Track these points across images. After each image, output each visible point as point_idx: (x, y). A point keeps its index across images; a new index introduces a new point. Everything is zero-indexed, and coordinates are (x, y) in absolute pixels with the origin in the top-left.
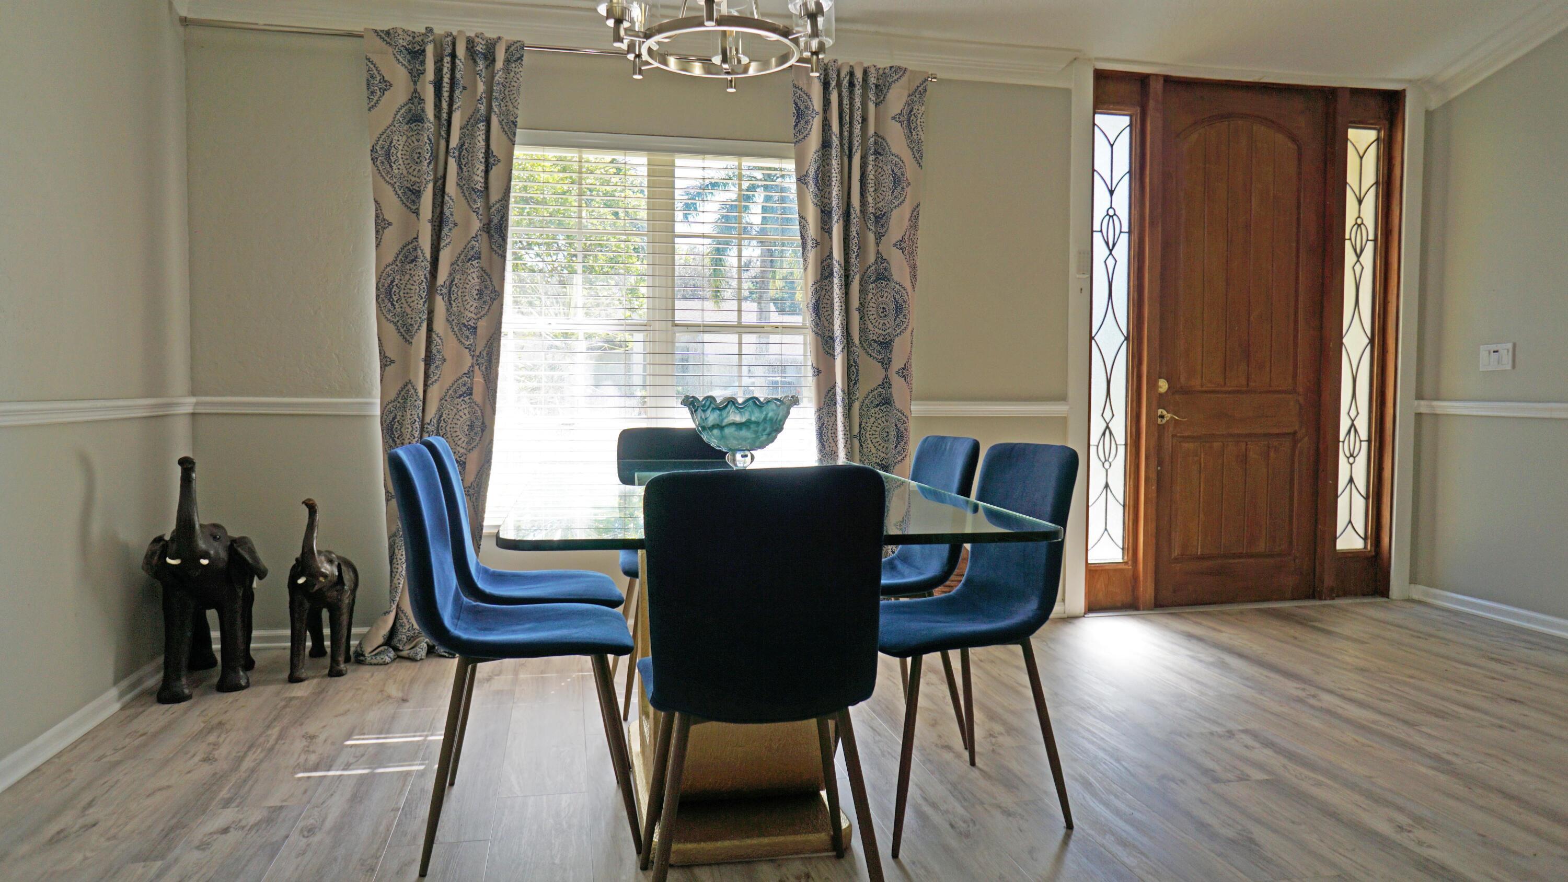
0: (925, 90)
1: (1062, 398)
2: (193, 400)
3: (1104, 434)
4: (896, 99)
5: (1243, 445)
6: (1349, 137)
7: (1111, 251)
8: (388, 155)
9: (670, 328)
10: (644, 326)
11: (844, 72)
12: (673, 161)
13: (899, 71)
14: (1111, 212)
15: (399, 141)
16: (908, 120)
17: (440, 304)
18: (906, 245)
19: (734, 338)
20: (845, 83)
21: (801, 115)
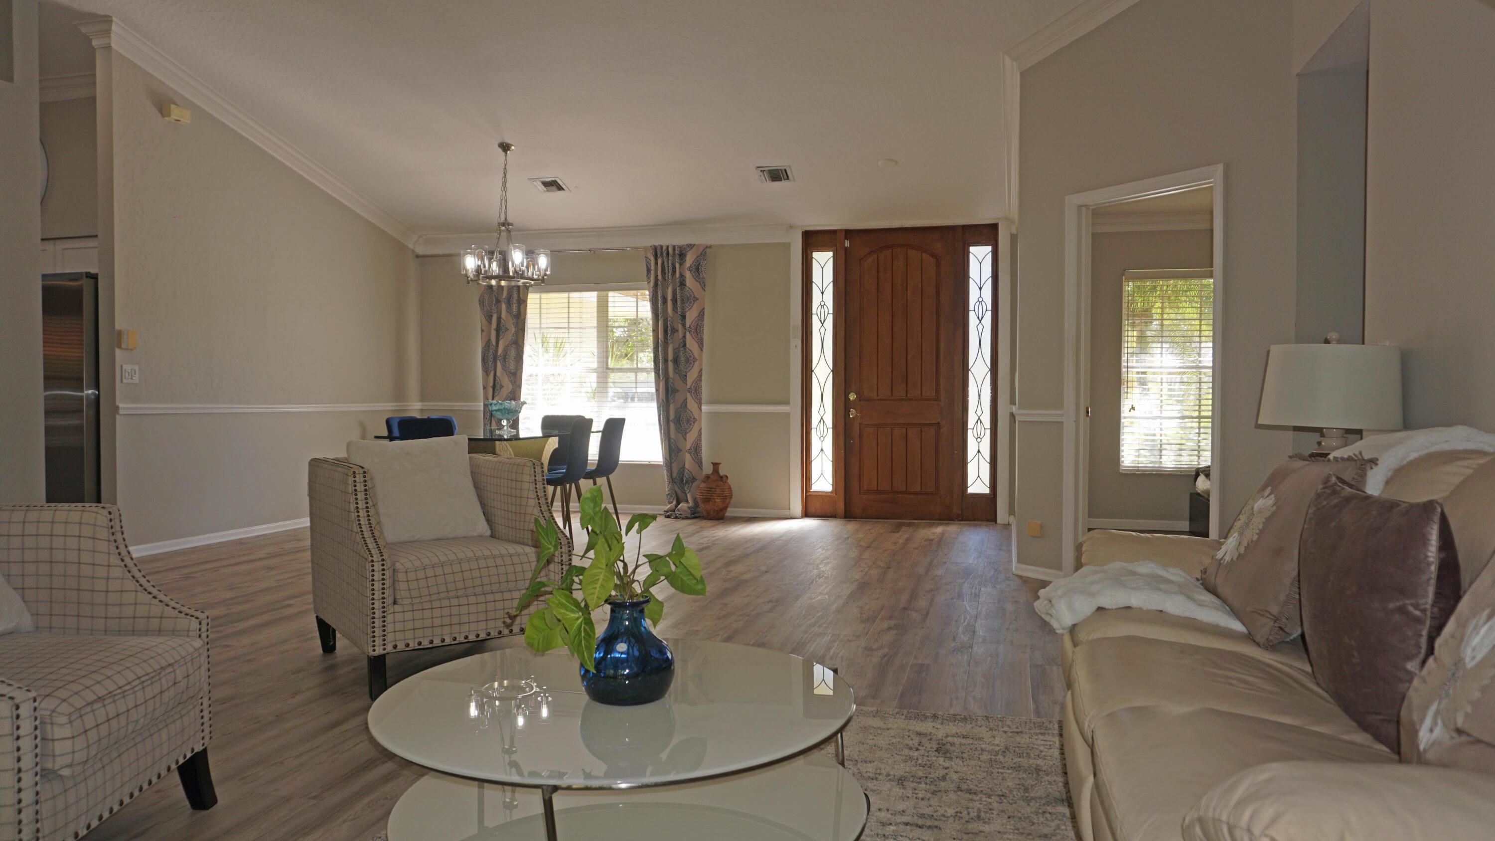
0: (706, 253)
1: (787, 403)
2: (420, 404)
3: (820, 422)
4: (689, 260)
5: (904, 430)
6: (971, 250)
7: (823, 324)
8: (483, 302)
9: (605, 370)
10: (594, 371)
11: (664, 248)
12: (608, 294)
13: (691, 246)
14: (822, 303)
15: (487, 297)
16: (697, 269)
17: (499, 365)
18: (698, 330)
19: (633, 374)
20: (665, 254)
21: (649, 270)
